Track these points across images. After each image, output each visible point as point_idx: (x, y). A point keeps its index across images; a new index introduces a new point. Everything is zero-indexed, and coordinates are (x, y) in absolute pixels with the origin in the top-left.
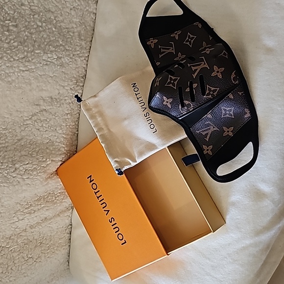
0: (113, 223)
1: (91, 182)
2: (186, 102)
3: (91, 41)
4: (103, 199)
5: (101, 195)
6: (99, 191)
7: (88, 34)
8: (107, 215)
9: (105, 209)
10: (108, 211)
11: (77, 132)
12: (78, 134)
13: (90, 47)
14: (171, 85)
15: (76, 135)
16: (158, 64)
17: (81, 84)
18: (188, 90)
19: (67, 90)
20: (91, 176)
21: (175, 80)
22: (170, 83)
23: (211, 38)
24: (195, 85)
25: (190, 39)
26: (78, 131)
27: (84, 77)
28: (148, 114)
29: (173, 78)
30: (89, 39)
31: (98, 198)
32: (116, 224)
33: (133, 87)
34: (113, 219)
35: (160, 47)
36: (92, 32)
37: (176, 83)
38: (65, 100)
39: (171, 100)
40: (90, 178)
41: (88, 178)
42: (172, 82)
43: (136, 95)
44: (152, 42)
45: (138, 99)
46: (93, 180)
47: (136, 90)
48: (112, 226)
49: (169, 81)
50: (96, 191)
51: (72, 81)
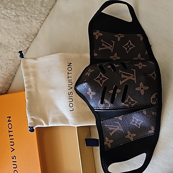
0: (14, 160)
1: (9, 121)
2: (106, 101)
3: (51, 9)
4: (13, 139)
5: (13, 136)
6: (12, 131)
7: (50, 3)
8: (12, 151)
9: (12, 147)
10: (14, 150)
11: (14, 75)
12: (15, 76)
13: (48, 14)
14: (99, 82)
15: (13, 76)
16: (95, 55)
17: (30, 40)
18: (111, 92)
19: (17, 41)
20: (10, 117)
21: (104, 79)
22: (98, 79)
23: (146, 53)
24: (118, 91)
25: (129, 46)
26: (16, 74)
27: (35, 35)
28: (71, 94)
29: (103, 76)
30: (49, 8)
31: (10, 136)
32: (16, 162)
33: (68, 66)
34: (15, 157)
35: (102, 41)
36: (54, 2)
37: (104, 81)
38: (13, 49)
39: (94, 93)
40: (9, 118)
41: (8, 117)
42: (101, 79)
43: (68, 73)
44: (98, 34)
45: (68, 77)
46: (11, 121)
47: (70, 69)
48: (13, 162)
49: (98, 77)
50: (10, 130)
51: (23, 36)
